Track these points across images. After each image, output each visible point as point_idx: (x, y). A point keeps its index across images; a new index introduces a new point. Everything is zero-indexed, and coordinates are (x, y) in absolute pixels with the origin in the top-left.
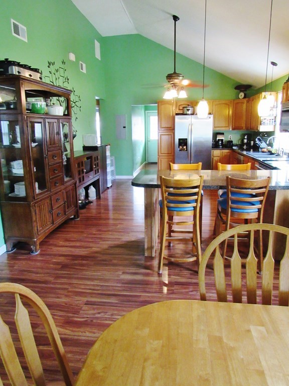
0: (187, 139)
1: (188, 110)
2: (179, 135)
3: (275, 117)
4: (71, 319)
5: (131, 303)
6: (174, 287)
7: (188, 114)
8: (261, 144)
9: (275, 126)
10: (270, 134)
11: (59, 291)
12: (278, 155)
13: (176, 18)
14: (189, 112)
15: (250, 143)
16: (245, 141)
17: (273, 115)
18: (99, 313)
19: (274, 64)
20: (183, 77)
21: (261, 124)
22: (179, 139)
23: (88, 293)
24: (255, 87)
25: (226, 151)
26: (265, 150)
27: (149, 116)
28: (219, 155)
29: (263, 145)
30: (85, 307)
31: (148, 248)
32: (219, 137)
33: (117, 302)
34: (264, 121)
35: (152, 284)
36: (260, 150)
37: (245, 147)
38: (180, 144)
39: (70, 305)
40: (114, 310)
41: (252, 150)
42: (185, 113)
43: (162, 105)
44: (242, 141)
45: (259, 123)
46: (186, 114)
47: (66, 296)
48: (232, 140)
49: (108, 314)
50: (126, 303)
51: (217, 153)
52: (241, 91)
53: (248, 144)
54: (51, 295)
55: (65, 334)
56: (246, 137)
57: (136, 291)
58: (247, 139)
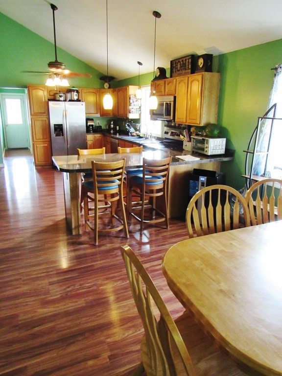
0: (62, 125)
1: (61, 96)
2: (54, 120)
3: (140, 107)
4: (46, 299)
5: (89, 273)
6: (114, 252)
7: (61, 101)
8: (131, 129)
9: (140, 114)
10: (137, 121)
11: (15, 283)
12: (147, 138)
13: (54, 7)
14: (62, 99)
15: (116, 128)
16: (112, 126)
17: (138, 105)
18: (69, 287)
19: (140, 63)
20: (65, 66)
21: (130, 112)
22: (54, 125)
23: (43, 276)
24: (117, 79)
25: (98, 136)
26: (135, 134)
27: (5, 99)
28: (92, 139)
29: (132, 130)
30: (51, 287)
31: (75, 228)
32: (90, 123)
33: (77, 275)
34: (132, 110)
35: (96, 254)
36: (130, 134)
37: (112, 131)
38: (56, 129)
39: (35, 290)
40: (79, 281)
41: (118, 134)
42: (57, 99)
43: (32, 90)
44: (110, 126)
45: (128, 112)
46: (59, 101)
47: (24, 284)
48: (100, 125)
49: (77, 285)
50: (86, 273)
51: (90, 138)
52: (106, 82)
53: (114, 129)
54: (7, 289)
55: (51, 312)
56: (112, 123)
57: (87, 263)
58: (113, 124)
